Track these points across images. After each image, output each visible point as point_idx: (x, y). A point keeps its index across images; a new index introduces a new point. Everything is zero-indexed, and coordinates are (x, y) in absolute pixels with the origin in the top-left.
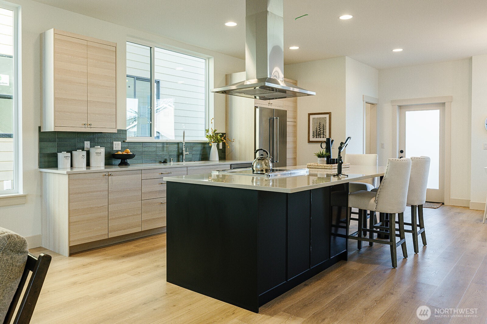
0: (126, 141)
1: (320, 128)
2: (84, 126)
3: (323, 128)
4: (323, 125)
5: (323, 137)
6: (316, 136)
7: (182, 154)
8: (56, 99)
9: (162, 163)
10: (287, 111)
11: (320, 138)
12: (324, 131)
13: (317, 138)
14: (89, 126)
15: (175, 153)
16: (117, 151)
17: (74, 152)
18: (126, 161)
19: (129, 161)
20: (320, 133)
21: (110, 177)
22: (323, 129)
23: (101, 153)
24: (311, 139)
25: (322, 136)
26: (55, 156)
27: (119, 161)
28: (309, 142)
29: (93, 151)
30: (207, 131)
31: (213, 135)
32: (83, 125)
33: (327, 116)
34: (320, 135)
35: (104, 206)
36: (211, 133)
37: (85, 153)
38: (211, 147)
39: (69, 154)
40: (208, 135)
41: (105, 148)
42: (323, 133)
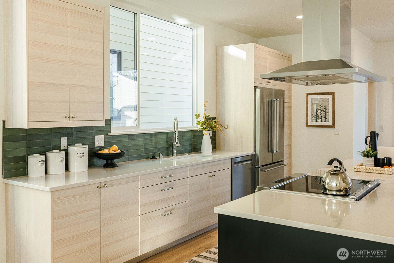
0: (111, 134)
1: (321, 111)
2: (65, 119)
3: (325, 110)
4: (325, 107)
5: (325, 121)
6: (317, 119)
7: (172, 145)
8: (29, 83)
9: (151, 159)
10: (284, 90)
11: (321, 121)
12: (325, 114)
13: (317, 121)
14: (71, 119)
15: (164, 146)
16: (101, 148)
17: (48, 154)
18: (113, 162)
19: (116, 161)
20: (321, 116)
21: (103, 189)
22: (325, 112)
23: (84, 153)
24: (310, 123)
25: (323, 119)
26: (25, 160)
27: (104, 162)
28: (308, 126)
29: (74, 151)
30: (198, 116)
31: (205, 122)
32: (63, 117)
33: (330, 97)
34: (321, 118)
35: (95, 229)
36: (202, 119)
37: (63, 154)
38: (202, 136)
39: (43, 158)
40: (199, 122)
41: (88, 146)
42: (325, 116)
